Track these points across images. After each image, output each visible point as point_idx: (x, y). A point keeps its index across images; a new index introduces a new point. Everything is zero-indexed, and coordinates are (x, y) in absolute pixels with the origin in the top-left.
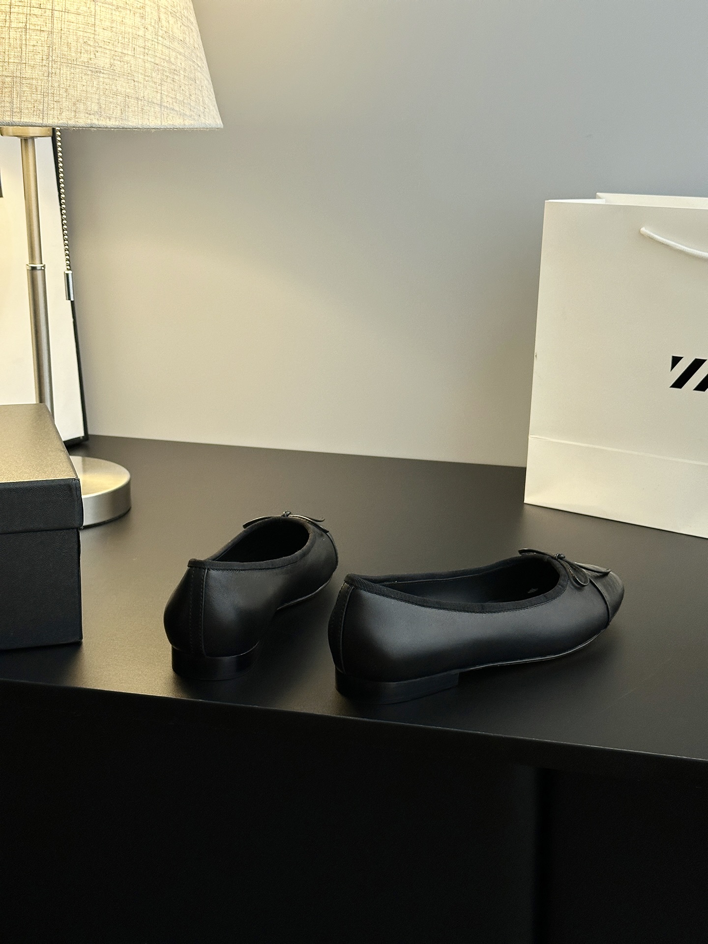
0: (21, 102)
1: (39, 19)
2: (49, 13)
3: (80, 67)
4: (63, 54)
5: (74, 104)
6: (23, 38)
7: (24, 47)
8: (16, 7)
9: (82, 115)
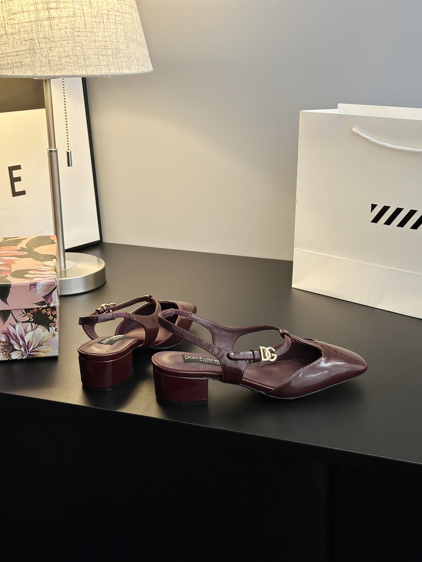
0: (121, 62)
1: (119, 17)
2: (121, 15)
3: (135, 42)
4: (130, 36)
5: (137, 62)
6: (116, 27)
7: (117, 33)
8: (110, 11)
9: (140, 67)
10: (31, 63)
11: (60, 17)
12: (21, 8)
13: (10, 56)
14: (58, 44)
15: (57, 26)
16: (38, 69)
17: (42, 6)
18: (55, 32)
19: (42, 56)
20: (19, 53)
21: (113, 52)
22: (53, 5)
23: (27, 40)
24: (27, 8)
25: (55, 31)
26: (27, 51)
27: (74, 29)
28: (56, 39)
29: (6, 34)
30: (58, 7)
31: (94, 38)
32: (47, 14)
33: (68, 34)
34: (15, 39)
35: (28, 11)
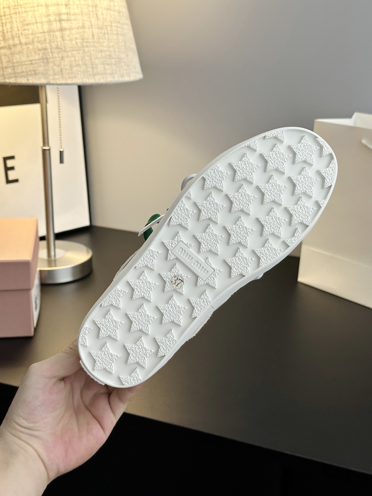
1: (120, 28)
10: (45, 72)
11: (71, 29)
13: (25, 65)
14: (70, 54)
15: (69, 37)
16: (51, 77)
17: (54, 17)
19: (55, 64)
20: (33, 62)
21: (116, 61)
22: (64, 17)
23: (40, 49)
24: (41, 19)
25: (67, 42)
26: (41, 60)
27: (83, 39)
28: (68, 49)
29: (21, 44)
30: (69, 18)
31: (100, 48)
32: (58, 25)
33: (79, 44)
34: (29, 49)
35: (42, 23)
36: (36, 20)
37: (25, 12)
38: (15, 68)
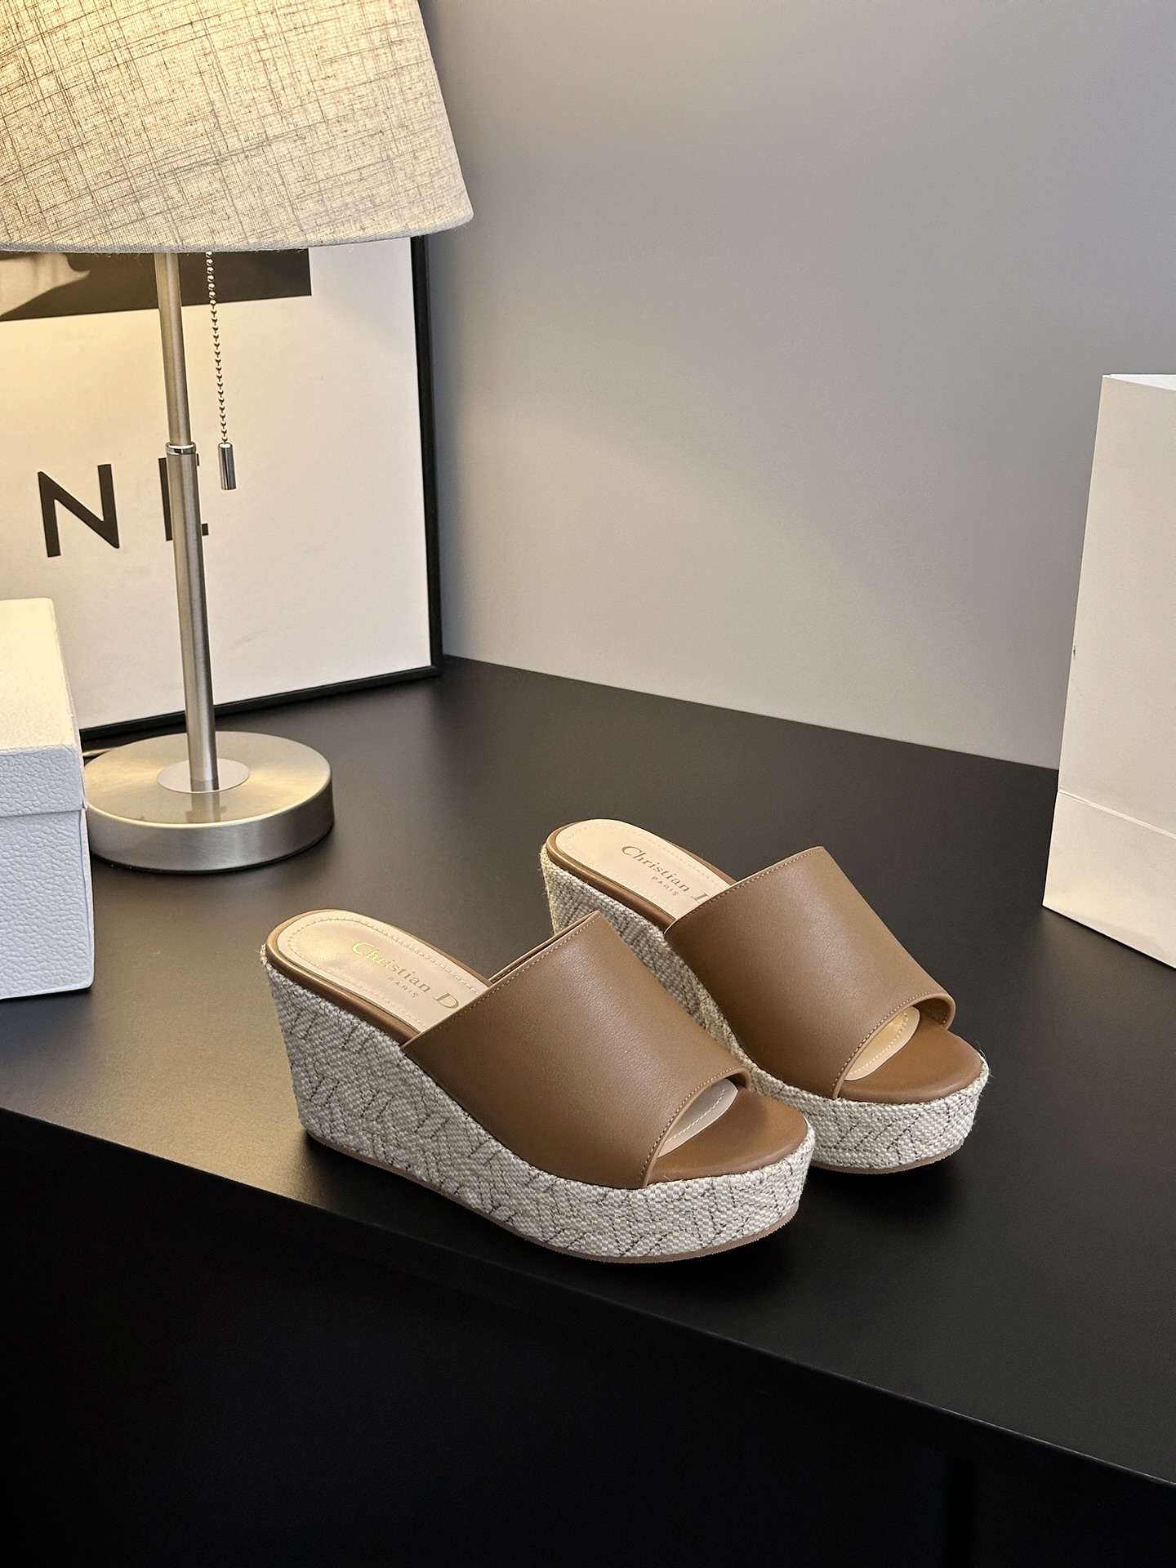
10: (392, 199)
11: (408, 67)
12: (345, 45)
13: (347, 184)
14: (421, 140)
15: (409, 91)
16: (406, 213)
17: (378, 33)
18: (409, 107)
19: (405, 175)
23: (371, 133)
24: (356, 42)
25: (411, 105)
26: (378, 166)
28: (417, 127)
29: (325, 120)
30: (401, 37)
32: (390, 59)
34: (348, 133)
35: (359, 53)
36: (347, 47)
37: (318, 23)
38: (324, 196)
